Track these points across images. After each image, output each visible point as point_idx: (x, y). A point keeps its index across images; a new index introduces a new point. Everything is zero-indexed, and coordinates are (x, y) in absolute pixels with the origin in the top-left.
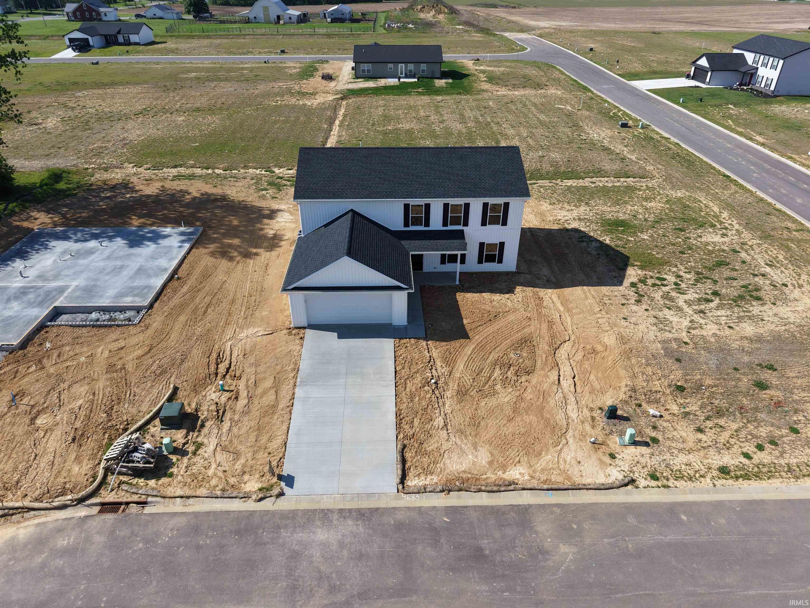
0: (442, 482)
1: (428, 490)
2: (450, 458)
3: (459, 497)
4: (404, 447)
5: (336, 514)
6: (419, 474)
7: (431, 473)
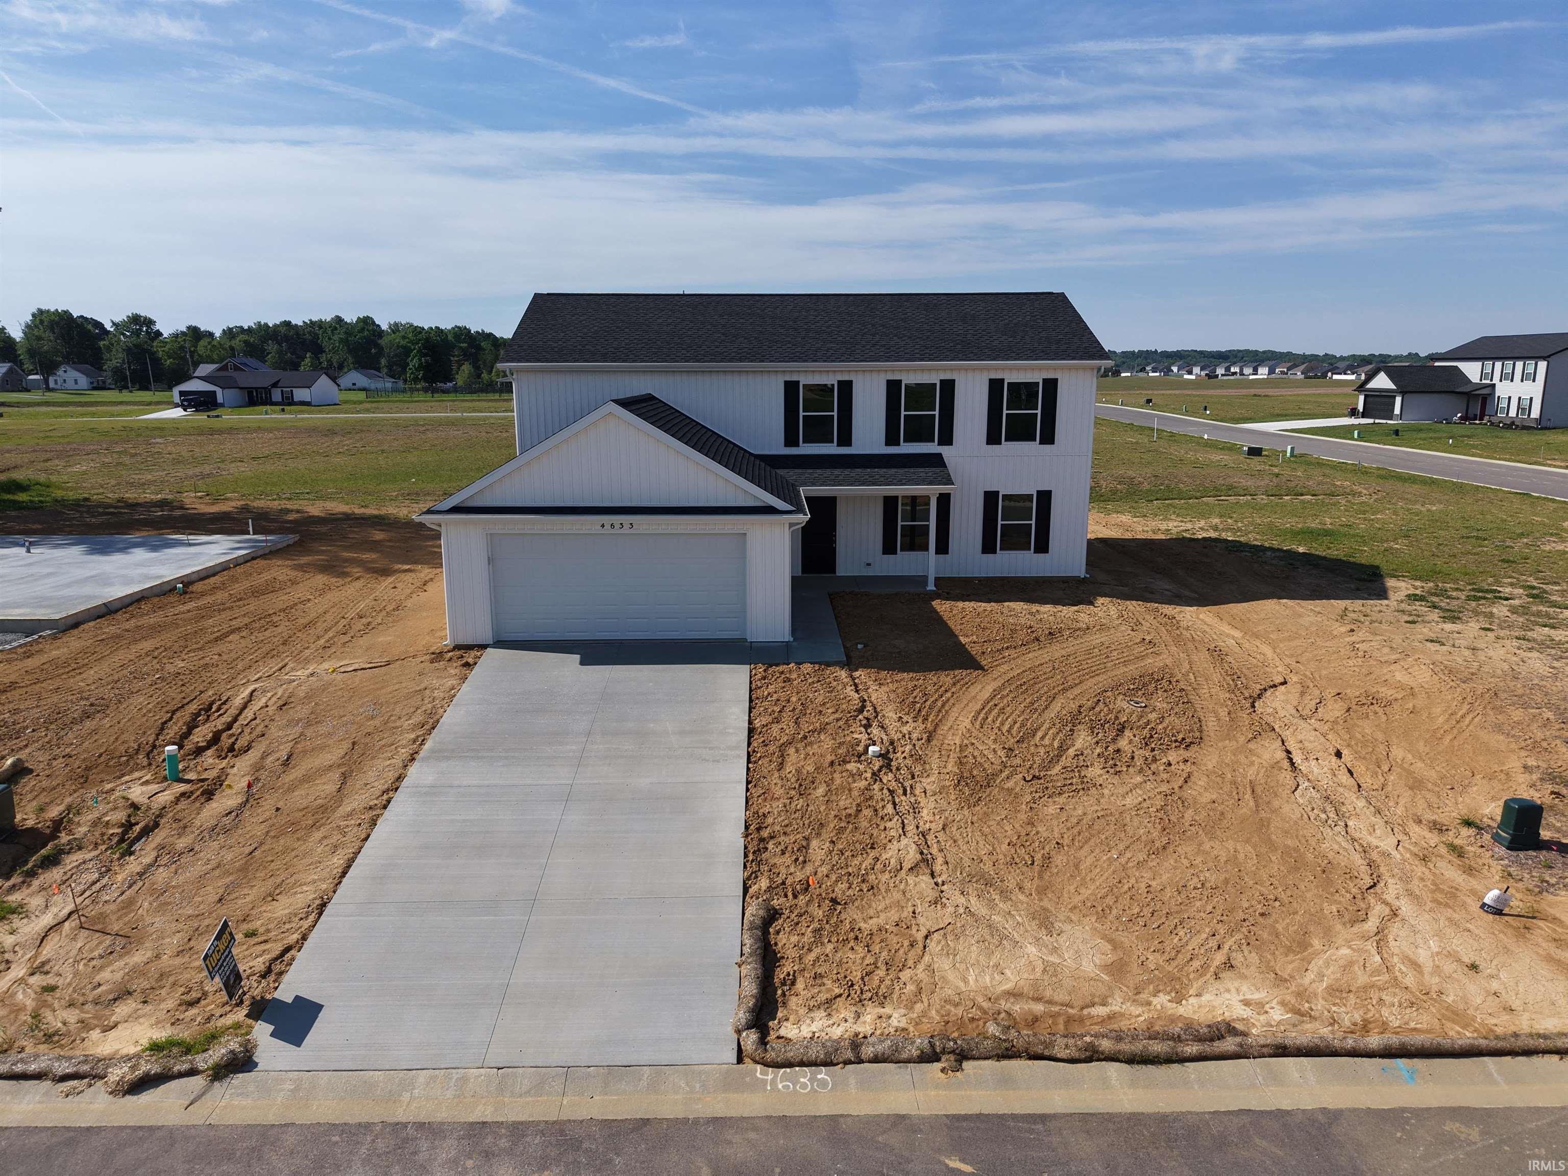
0: (925, 1027)
1: (868, 1051)
2: (950, 953)
3: (1005, 1082)
4: (772, 916)
5: (451, 1142)
6: (829, 1002)
7: (881, 999)
